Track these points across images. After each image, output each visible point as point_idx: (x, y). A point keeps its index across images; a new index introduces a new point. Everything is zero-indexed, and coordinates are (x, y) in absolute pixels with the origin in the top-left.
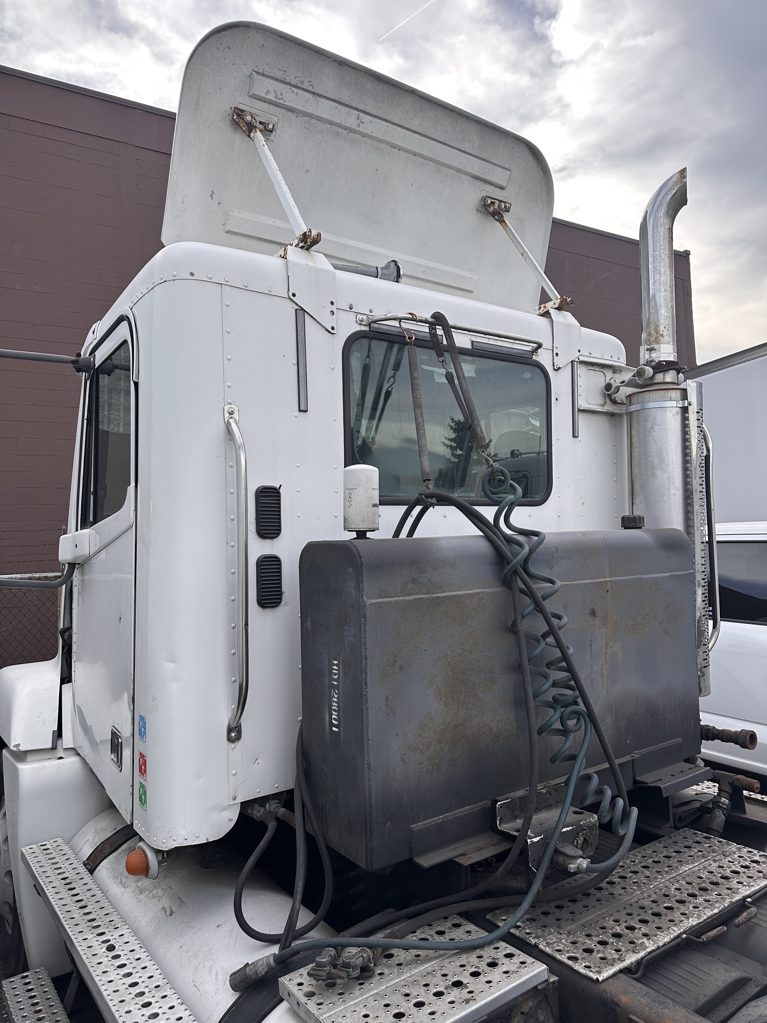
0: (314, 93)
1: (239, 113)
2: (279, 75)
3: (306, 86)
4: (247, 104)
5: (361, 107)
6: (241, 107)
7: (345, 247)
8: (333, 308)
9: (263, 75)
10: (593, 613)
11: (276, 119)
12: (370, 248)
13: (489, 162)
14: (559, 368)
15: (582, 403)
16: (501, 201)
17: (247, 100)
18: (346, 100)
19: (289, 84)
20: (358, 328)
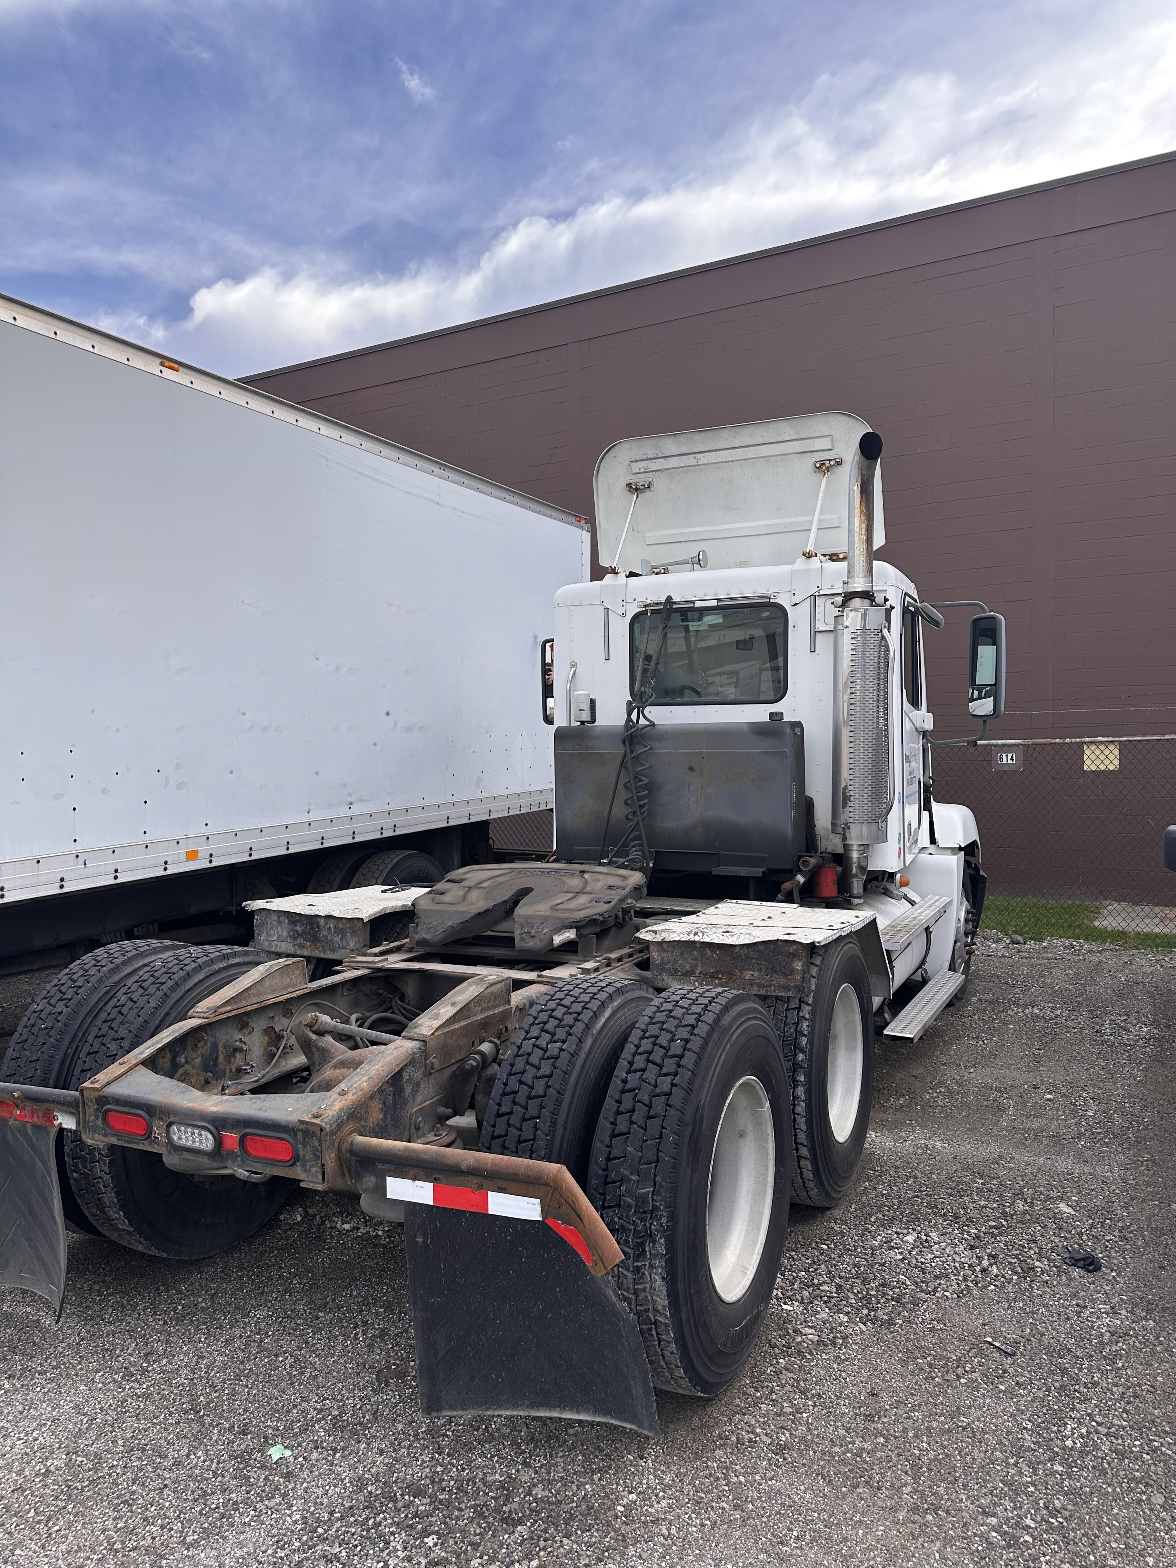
0: (665, 457)
1: (629, 485)
2: (644, 457)
3: (660, 455)
4: (631, 479)
5: (696, 451)
6: (631, 481)
7: (718, 531)
8: (624, 603)
9: (636, 461)
10: (691, 769)
11: (650, 479)
12: (731, 526)
13: (808, 438)
14: (796, 604)
15: (820, 626)
16: (830, 460)
17: (633, 477)
18: (685, 451)
19: (651, 459)
20: (639, 610)
